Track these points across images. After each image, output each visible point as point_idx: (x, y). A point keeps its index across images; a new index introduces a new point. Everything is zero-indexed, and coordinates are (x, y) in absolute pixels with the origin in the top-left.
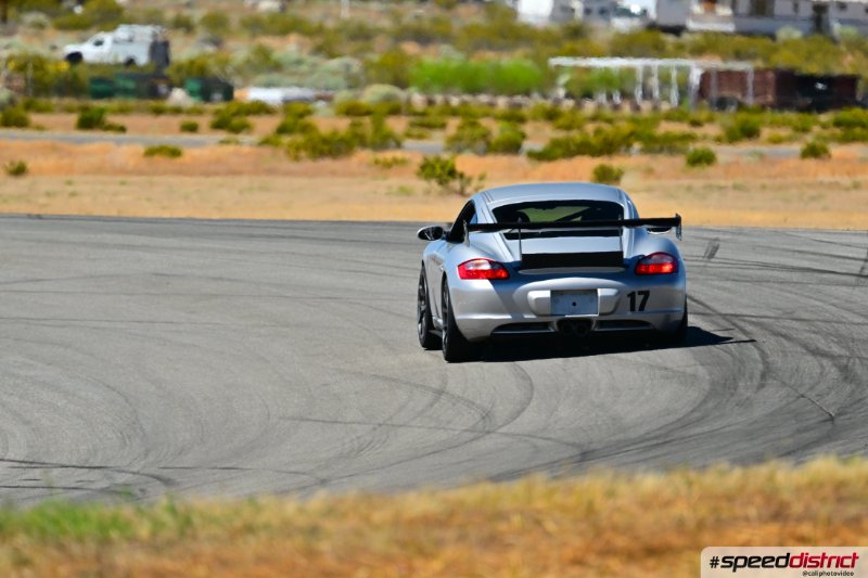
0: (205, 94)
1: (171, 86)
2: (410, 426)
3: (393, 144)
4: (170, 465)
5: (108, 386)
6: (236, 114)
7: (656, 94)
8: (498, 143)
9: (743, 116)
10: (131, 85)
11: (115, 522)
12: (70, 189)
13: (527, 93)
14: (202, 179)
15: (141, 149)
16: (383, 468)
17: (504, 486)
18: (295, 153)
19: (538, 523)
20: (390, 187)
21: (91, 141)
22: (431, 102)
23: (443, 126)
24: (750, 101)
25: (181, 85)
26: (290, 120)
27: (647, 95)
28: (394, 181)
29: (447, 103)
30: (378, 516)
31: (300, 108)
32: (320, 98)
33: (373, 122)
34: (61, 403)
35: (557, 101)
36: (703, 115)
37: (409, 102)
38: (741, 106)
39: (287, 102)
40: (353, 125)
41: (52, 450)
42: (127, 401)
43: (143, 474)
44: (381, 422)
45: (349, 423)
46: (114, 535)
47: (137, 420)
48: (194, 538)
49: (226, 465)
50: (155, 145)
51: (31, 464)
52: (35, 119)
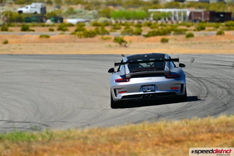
0: (55, 21)
1: (47, 19)
3: (106, 33)
4: (48, 121)
5: (31, 100)
6: (64, 26)
7: (178, 18)
8: (135, 32)
9: (201, 24)
10: (35, 19)
11: (33, 136)
12: (20, 47)
13: (143, 19)
14: (55, 44)
15: (39, 36)
16: (105, 121)
17: (137, 125)
18: (80, 36)
19: (146, 134)
20: (106, 45)
21: (25, 34)
22: (117, 22)
23: (120, 29)
24: (203, 20)
25: (49, 19)
26: (79, 28)
27: (175, 19)
28: (107, 43)
29: (121, 22)
30: (103, 134)
31: (82, 24)
32: (87, 21)
33: (102, 28)
34: (18, 105)
35: (151, 21)
36: (190, 24)
37: (111, 22)
38: (200, 21)
39: (78, 23)
40: (97, 29)
41: (16, 118)
42: (36, 104)
43: (40, 124)
44: (104, 108)
45: (96, 109)
46: (32, 140)
47: (39, 109)
48: (54, 140)
49: (63, 121)
50: (42, 35)
51: (10, 122)
52: (10, 28)
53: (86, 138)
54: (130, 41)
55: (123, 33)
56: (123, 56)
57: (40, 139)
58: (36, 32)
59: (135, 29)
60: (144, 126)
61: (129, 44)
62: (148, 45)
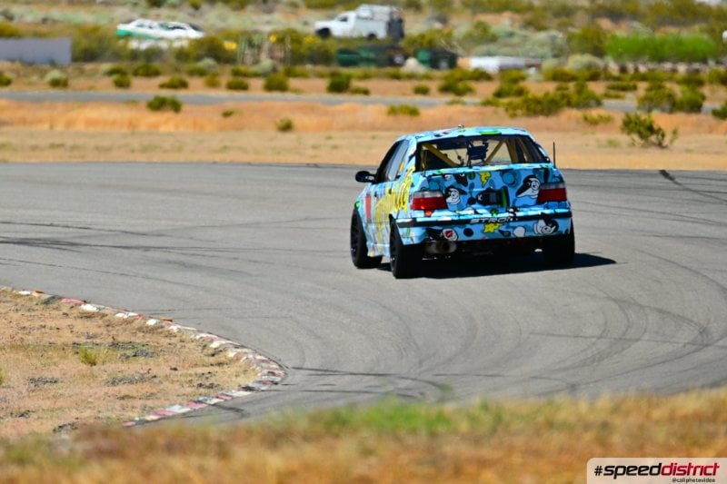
0: (433, 63)
1: (406, 57)
3: (592, 102)
4: (442, 372)
5: (384, 307)
6: (461, 80)
8: (682, 102)
10: (372, 55)
11: (442, 418)
12: (331, 142)
13: (704, 61)
15: (385, 109)
18: (512, 111)
20: (598, 141)
22: (623, 70)
23: (635, 88)
25: (415, 55)
26: (506, 87)
28: (602, 136)
29: (636, 70)
30: (656, 414)
31: (515, 74)
32: (530, 66)
33: (578, 86)
34: (346, 321)
37: (606, 68)
39: (503, 70)
40: (559, 89)
41: (342, 360)
42: (400, 319)
43: (420, 381)
45: (589, 337)
47: (411, 335)
48: (506, 431)
49: (490, 373)
50: (396, 105)
51: (326, 372)
52: (293, 82)
54: (675, 131)
55: (649, 103)
56: (665, 174)
57: (464, 426)
58: (372, 97)
59: (678, 91)
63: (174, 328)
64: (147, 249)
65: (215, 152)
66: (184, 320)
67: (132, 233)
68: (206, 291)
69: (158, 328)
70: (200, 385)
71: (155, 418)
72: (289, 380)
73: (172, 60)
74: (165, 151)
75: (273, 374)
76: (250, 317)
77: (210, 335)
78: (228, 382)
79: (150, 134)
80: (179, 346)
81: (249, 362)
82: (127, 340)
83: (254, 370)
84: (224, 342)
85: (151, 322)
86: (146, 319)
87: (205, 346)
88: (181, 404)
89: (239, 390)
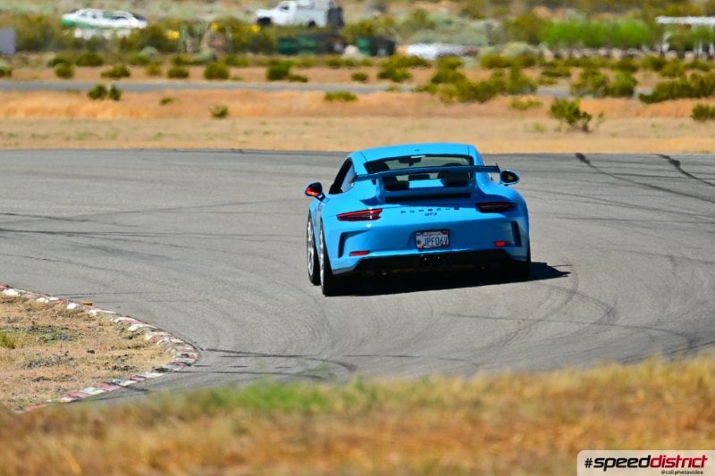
0: (373, 50)
1: (345, 45)
2: (549, 321)
3: (528, 90)
4: (352, 354)
5: (301, 290)
6: (399, 66)
8: (614, 89)
10: (311, 44)
11: (317, 398)
12: (264, 128)
13: (638, 47)
15: (322, 94)
17: (630, 368)
18: (447, 99)
19: (659, 396)
20: (526, 126)
21: (281, 89)
22: (557, 56)
23: (568, 75)
25: (354, 43)
26: (442, 71)
28: (530, 120)
29: (571, 57)
30: (528, 392)
31: (452, 60)
32: (467, 54)
33: (512, 72)
34: (262, 304)
35: (662, 54)
37: (541, 55)
39: (441, 58)
40: (496, 75)
41: (256, 342)
42: (316, 302)
43: (331, 362)
44: (525, 317)
45: (499, 318)
46: (315, 407)
47: (325, 317)
48: (380, 410)
49: (399, 354)
50: (333, 92)
51: (238, 354)
52: (233, 71)
53: (477, 404)
54: (601, 115)
55: (579, 90)
56: (581, 157)
57: (339, 405)
58: (310, 84)
59: (613, 77)
60: (651, 369)
61: (598, 125)
62: (653, 126)
63: (93, 312)
64: (70, 234)
65: (149, 139)
66: (104, 303)
67: (57, 219)
68: (126, 275)
69: (78, 311)
70: (115, 368)
71: (69, 400)
72: (203, 361)
73: (116, 50)
74: (100, 139)
75: (187, 356)
76: (167, 301)
77: (128, 319)
78: (143, 365)
79: (87, 121)
80: (98, 329)
81: (165, 346)
82: (47, 324)
83: (169, 353)
84: (141, 325)
85: (71, 306)
86: (66, 303)
87: (124, 329)
88: (95, 386)
89: (152, 372)
